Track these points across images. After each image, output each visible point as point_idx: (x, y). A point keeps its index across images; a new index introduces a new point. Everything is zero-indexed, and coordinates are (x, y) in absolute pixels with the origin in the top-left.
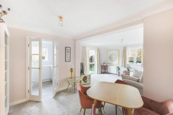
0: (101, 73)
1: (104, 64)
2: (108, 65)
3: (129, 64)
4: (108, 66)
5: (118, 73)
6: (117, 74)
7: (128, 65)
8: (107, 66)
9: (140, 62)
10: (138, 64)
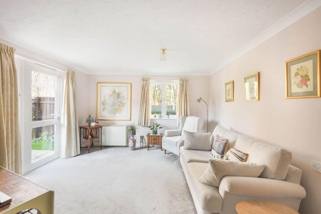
0: (79, 153)
1: (89, 121)
2: (101, 123)
3: (154, 118)
4: (101, 127)
5: (131, 144)
6: (127, 146)
7: (152, 120)
8: (98, 128)
9: (174, 114)
10: (171, 116)
